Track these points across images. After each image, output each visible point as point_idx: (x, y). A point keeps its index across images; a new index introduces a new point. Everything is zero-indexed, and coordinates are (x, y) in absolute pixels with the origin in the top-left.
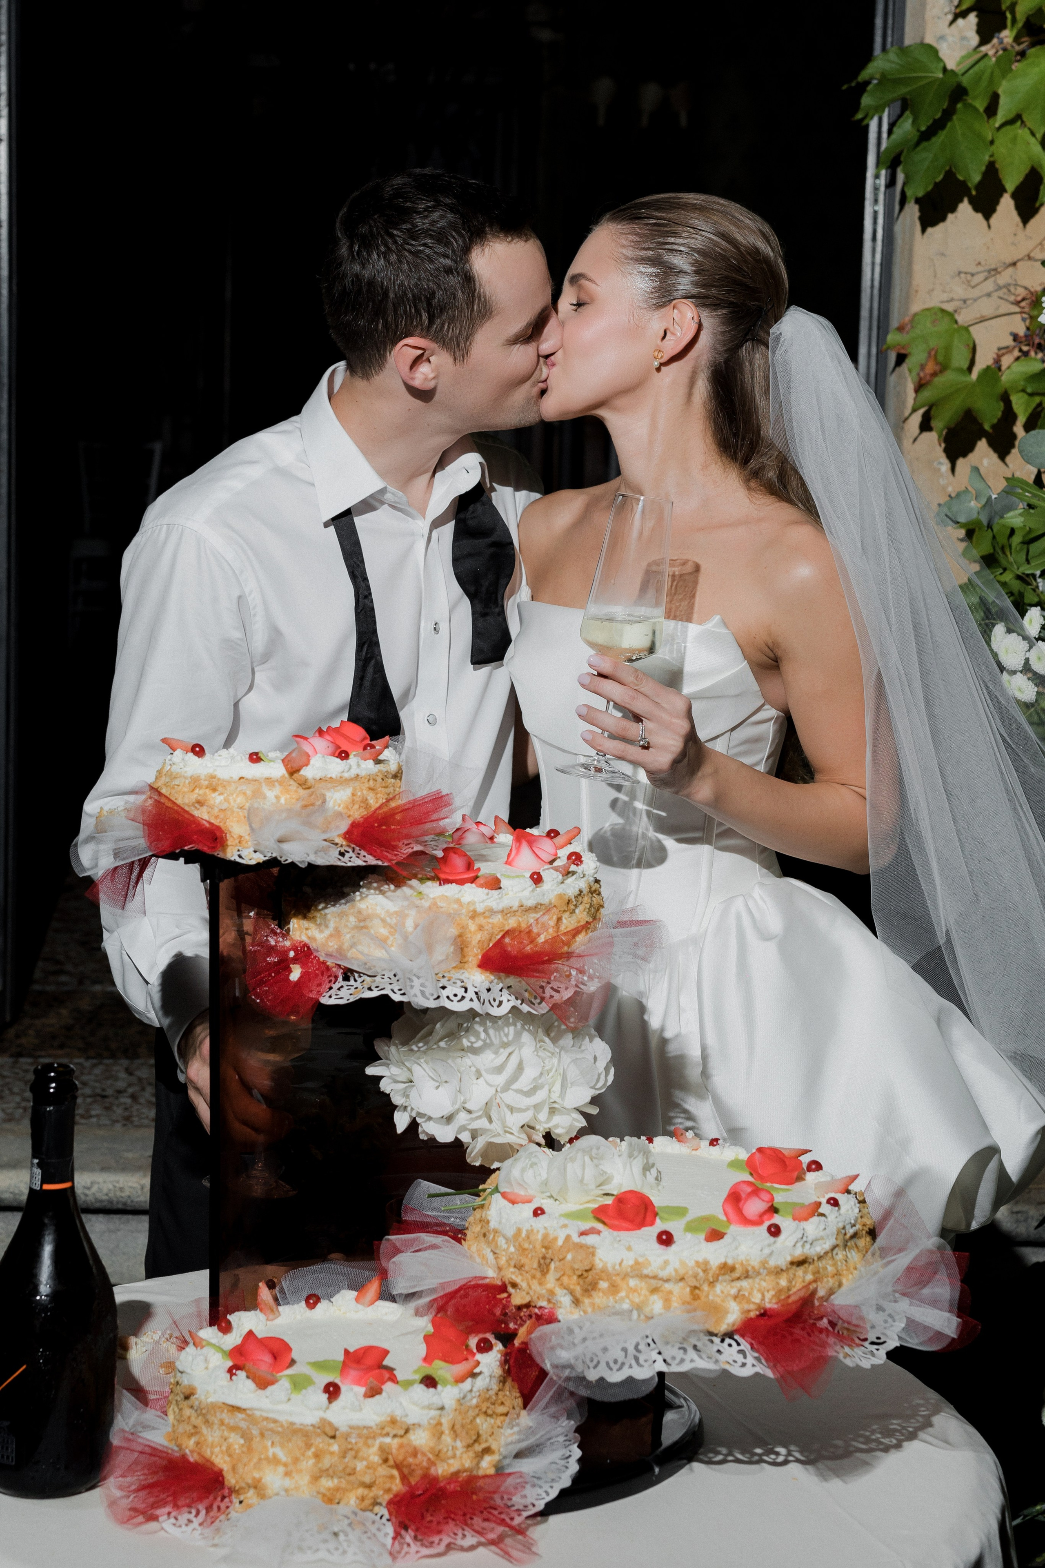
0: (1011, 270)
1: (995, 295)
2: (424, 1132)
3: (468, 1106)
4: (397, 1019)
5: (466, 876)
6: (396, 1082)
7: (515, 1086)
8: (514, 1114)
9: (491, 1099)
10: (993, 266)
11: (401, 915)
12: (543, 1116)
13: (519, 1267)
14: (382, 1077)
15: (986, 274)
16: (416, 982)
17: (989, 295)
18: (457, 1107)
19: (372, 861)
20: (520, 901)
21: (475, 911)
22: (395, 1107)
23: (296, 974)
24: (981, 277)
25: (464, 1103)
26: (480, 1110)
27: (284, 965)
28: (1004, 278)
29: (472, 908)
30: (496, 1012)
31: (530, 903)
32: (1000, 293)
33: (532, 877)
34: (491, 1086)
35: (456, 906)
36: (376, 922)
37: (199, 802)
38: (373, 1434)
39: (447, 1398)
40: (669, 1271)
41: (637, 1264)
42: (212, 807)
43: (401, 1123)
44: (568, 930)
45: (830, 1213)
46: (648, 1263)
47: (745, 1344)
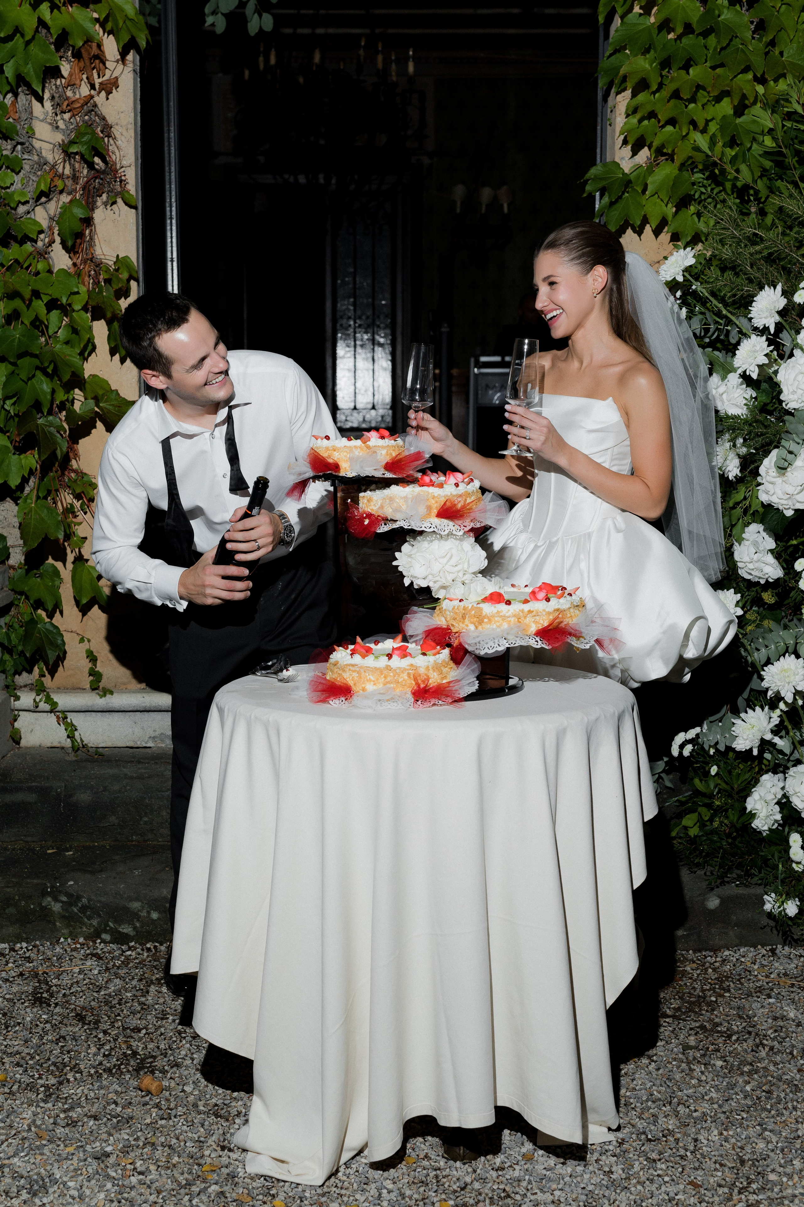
2: (415, 584)
3: (433, 572)
5: (429, 485)
6: (404, 566)
7: (449, 563)
9: (440, 569)
11: (406, 497)
12: (460, 574)
13: (454, 619)
14: (399, 565)
16: (414, 522)
19: (394, 476)
20: (451, 492)
21: (433, 495)
22: (404, 576)
23: (366, 522)
25: (430, 571)
26: (437, 573)
27: (361, 520)
30: (443, 532)
31: (454, 493)
34: (441, 564)
35: (426, 494)
37: (329, 455)
38: (405, 669)
39: (431, 659)
40: (510, 613)
41: (498, 612)
42: (334, 457)
43: (407, 582)
44: (469, 504)
45: (569, 597)
46: (502, 611)
47: (538, 639)
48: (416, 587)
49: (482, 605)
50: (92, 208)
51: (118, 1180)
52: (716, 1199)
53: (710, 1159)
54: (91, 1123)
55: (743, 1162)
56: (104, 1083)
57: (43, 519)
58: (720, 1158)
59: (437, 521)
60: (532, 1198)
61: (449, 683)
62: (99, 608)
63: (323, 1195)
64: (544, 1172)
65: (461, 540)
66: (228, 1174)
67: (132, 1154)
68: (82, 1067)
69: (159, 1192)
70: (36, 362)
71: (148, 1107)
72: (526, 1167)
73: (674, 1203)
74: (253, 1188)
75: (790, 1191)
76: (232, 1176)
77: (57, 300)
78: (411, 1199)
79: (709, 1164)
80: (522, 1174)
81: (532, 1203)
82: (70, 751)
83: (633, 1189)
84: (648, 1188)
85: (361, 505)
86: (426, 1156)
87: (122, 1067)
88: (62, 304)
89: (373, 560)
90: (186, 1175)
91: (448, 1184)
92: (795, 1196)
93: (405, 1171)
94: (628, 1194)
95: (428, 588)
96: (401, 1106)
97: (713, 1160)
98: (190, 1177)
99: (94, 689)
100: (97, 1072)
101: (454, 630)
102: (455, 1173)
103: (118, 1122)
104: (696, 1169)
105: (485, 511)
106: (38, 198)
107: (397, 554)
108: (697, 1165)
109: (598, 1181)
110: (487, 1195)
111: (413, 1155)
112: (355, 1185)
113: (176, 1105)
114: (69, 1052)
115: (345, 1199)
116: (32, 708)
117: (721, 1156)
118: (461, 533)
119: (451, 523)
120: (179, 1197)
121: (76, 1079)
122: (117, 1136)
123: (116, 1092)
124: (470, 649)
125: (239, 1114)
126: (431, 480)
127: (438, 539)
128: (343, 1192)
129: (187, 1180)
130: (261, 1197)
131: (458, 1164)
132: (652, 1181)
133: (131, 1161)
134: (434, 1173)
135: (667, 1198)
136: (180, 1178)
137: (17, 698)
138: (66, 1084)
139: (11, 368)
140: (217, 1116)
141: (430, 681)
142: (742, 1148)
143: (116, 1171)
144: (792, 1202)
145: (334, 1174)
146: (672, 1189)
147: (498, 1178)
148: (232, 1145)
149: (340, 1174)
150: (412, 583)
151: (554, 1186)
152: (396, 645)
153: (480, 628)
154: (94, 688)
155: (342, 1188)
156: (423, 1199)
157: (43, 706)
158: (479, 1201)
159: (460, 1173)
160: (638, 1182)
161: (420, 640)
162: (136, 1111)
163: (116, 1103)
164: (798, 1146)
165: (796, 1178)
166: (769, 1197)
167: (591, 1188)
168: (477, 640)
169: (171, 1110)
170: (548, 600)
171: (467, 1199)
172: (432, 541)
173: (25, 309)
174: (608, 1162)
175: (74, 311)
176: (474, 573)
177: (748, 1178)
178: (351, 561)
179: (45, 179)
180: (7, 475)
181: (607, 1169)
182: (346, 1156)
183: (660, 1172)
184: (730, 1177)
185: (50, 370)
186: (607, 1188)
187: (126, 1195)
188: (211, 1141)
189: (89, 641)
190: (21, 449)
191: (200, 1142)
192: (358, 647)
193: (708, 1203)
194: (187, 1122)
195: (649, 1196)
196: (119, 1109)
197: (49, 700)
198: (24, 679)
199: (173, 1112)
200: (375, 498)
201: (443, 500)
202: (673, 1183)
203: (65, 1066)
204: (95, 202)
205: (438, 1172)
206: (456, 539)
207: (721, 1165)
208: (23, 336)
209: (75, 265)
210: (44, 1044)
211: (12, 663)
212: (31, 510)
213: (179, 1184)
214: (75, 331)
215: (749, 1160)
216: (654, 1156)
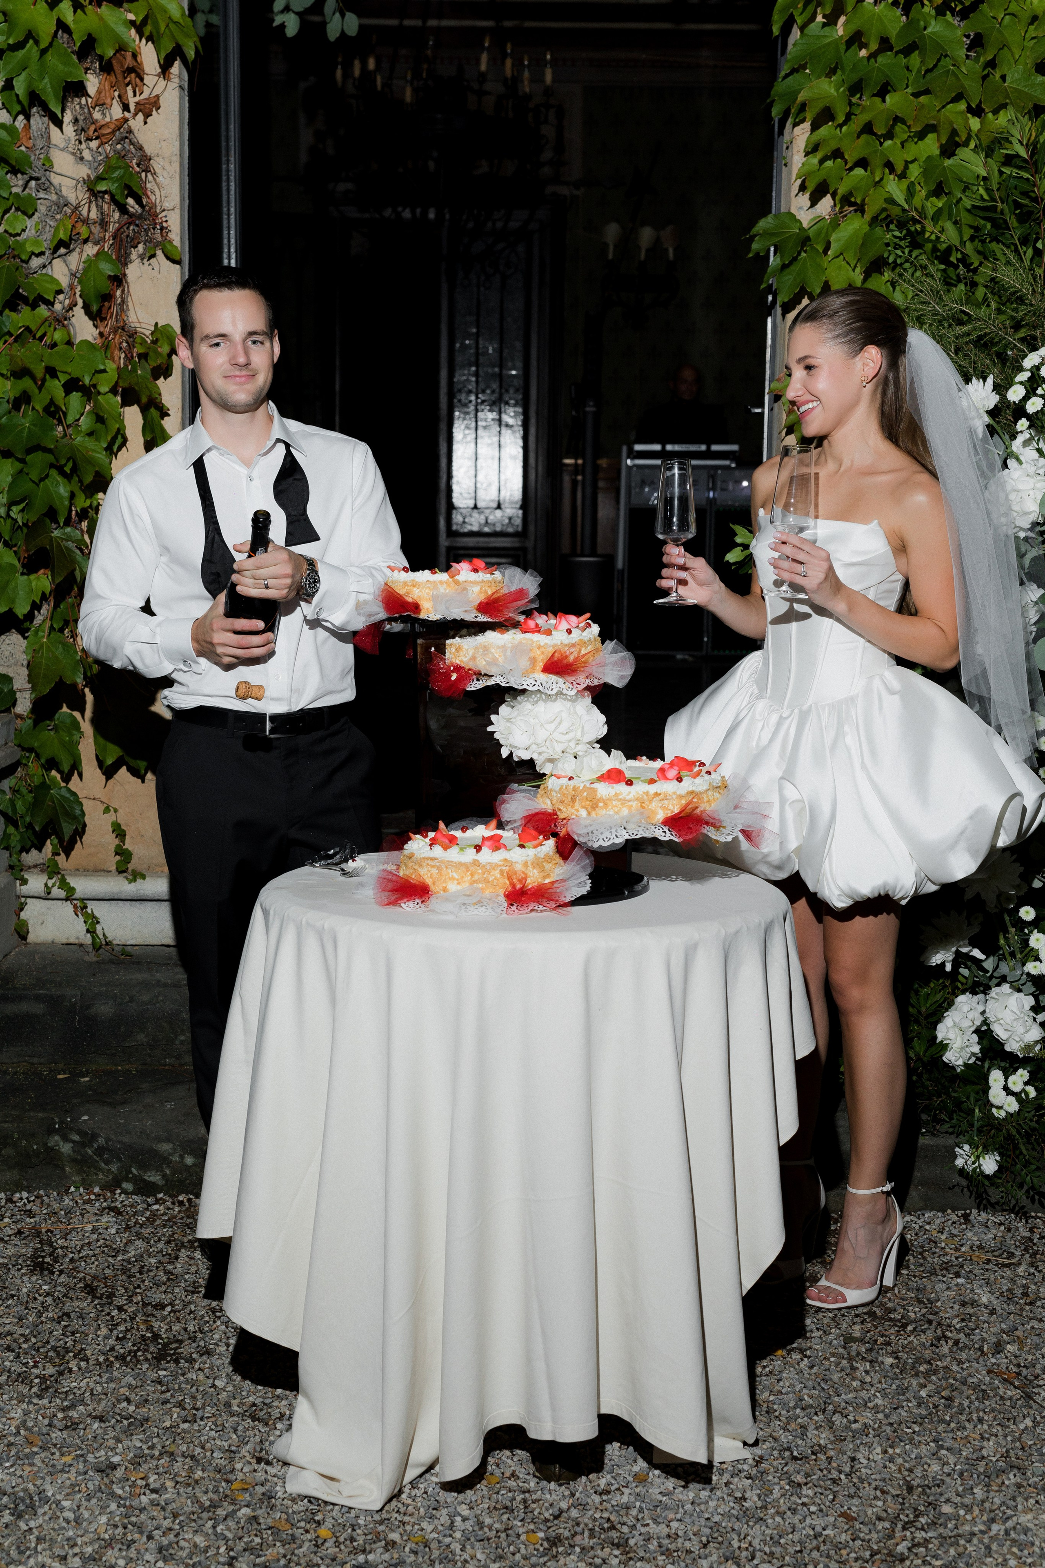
2: (516, 756)
3: (538, 740)
5: (535, 629)
6: (502, 733)
7: (559, 730)
8: (560, 743)
9: (548, 737)
11: (504, 647)
12: (572, 744)
13: (562, 802)
14: (495, 732)
16: (514, 678)
19: (489, 619)
20: (561, 641)
21: (540, 644)
22: (502, 746)
23: (454, 677)
25: (535, 740)
26: (542, 743)
27: (448, 674)
30: (550, 691)
31: (566, 642)
33: (567, 631)
34: (548, 731)
35: (531, 642)
37: (407, 593)
38: (497, 865)
39: (530, 853)
40: (631, 796)
41: (616, 794)
42: (414, 595)
43: (505, 753)
44: (584, 655)
45: (707, 777)
46: (621, 793)
47: (666, 829)
48: (516, 759)
49: (595, 785)
50: (124, 260)
51: (125, 1499)
52: (874, 1536)
53: (870, 1484)
54: (96, 1425)
55: (910, 1489)
56: (116, 1374)
57: (57, 658)
58: (881, 1484)
59: (543, 677)
60: (643, 1530)
61: (553, 883)
62: (128, 770)
63: (381, 1523)
64: (660, 1497)
65: (574, 701)
66: (263, 1494)
67: (145, 1467)
68: (89, 1353)
69: (175, 1516)
70: (50, 458)
71: (169, 1406)
72: (637, 1490)
73: (821, 1539)
74: (294, 1512)
75: (967, 1528)
76: (269, 1496)
77: (78, 380)
78: (490, 1529)
79: (868, 1491)
80: (632, 1499)
81: (642, 1538)
82: (90, 949)
83: (770, 1521)
84: (789, 1521)
85: (447, 655)
86: (513, 1475)
87: (139, 1353)
88: (84, 385)
89: (462, 723)
90: (211, 1495)
91: (538, 1510)
92: (973, 1534)
93: (485, 1492)
94: (763, 1528)
95: (532, 760)
96: (481, 1412)
97: (873, 1485)
98: (215, 1497)
99: (120, 872)
100: (107, 1359)
101: (561, 816)
102: (548, 1496)
103: (130, 1425)
104: (851, 1496)
105: (603, 665)
106: (56, 249)
107: (493, 717)
108: (852, 1491)
109: (727, 1509)
110: (586, 1525)
111: (497, 1472)
112: (422, 1510)
113: (204, 1404)
114: (73, 1334)
115: (408, 1528)
116: (43, 894)
117: (884, 1480)
118: (574, 692)
119: (561, 680)
120: (200, 1522)
121: (80, 1369)
122: (127, 1443)
123: (130, 1386)
124: (581, 840)
125: (282, 1417)
126: (537, 625)
127: (545, 701)
128: (407, 1519)
129: (211, 1500)
130: (302, 1524)
131: (553, 1485)
132: (794, 1511)
133: (142, 1475)
134: (522, 1496)
135: (812, 1533)
136: (204, 1499)
137: (24, 882)
138: (67, 1375)
139: (18, 465)
140: (254, 1418)
141: (529, 881)
142: (911, 1470)
143: (123, 1488)
144: (969, 1541)
145: (396, 1496)
146: (819, 1522)
147: (601, 1503)
148: (271, 1457)
149: (404, 1496)
150: (511, 754)
151: (671, 1516)
152: (488, 833)
153: (593, 814)
154: (121, 870)
155: (405, 1514)
156: (506, 1530)
157: (56, 892)
158: (576, 1533)
159: (554, 1497)
160: (777, 1513)
161: (518, 827)
162: (152, 1411)
163: (128, 1400)
164: (982, 1470)
165: (976, 1511)
166: (940, 1535)
167: (717, 1518)
168: (590, 829)
169: (197, 1410)
170: (680, 779)
171: (561, 1531)
172: (536, 702)
173: (37, 391)
174: (740, 1486)
175: (99, 393)
176: (590, 743)
177: (916, 1509)
178: (433, 725)
179: (64, 225)
180: (13, 601)
181: (739, 1495)
182: (411, 1474)
183: (805, 1500)
184: (893, 1507)
185: (67, 469)
186: (738, 1519)
187: (133, 1519)
188: (244, 1452)
189: (116, 811)
190: (31, 567)
191: (231, 1453)
192: (439, 835)
193: (863, 1540)
194: (216, 1426)
195: (790, 1530)
196: (132, 1408)
197: (64, 884)
198: (32, 857)
199: (199, 1414)
200: (465, 647)
201: (551, 650)
202: (820, 1514)
203: (67, 1352)
204: (127, 255)
205: (527, 1495)
206: (566, 699)
207: (883, 1492)
208: (34, 425)
209: (101, 334)
210: (42, 1322)
211: (18, 838)
212: (42, 646)
213: (201, 1505)
214: (100, 419)
215: (919, 1486)
216: (799, 1478)
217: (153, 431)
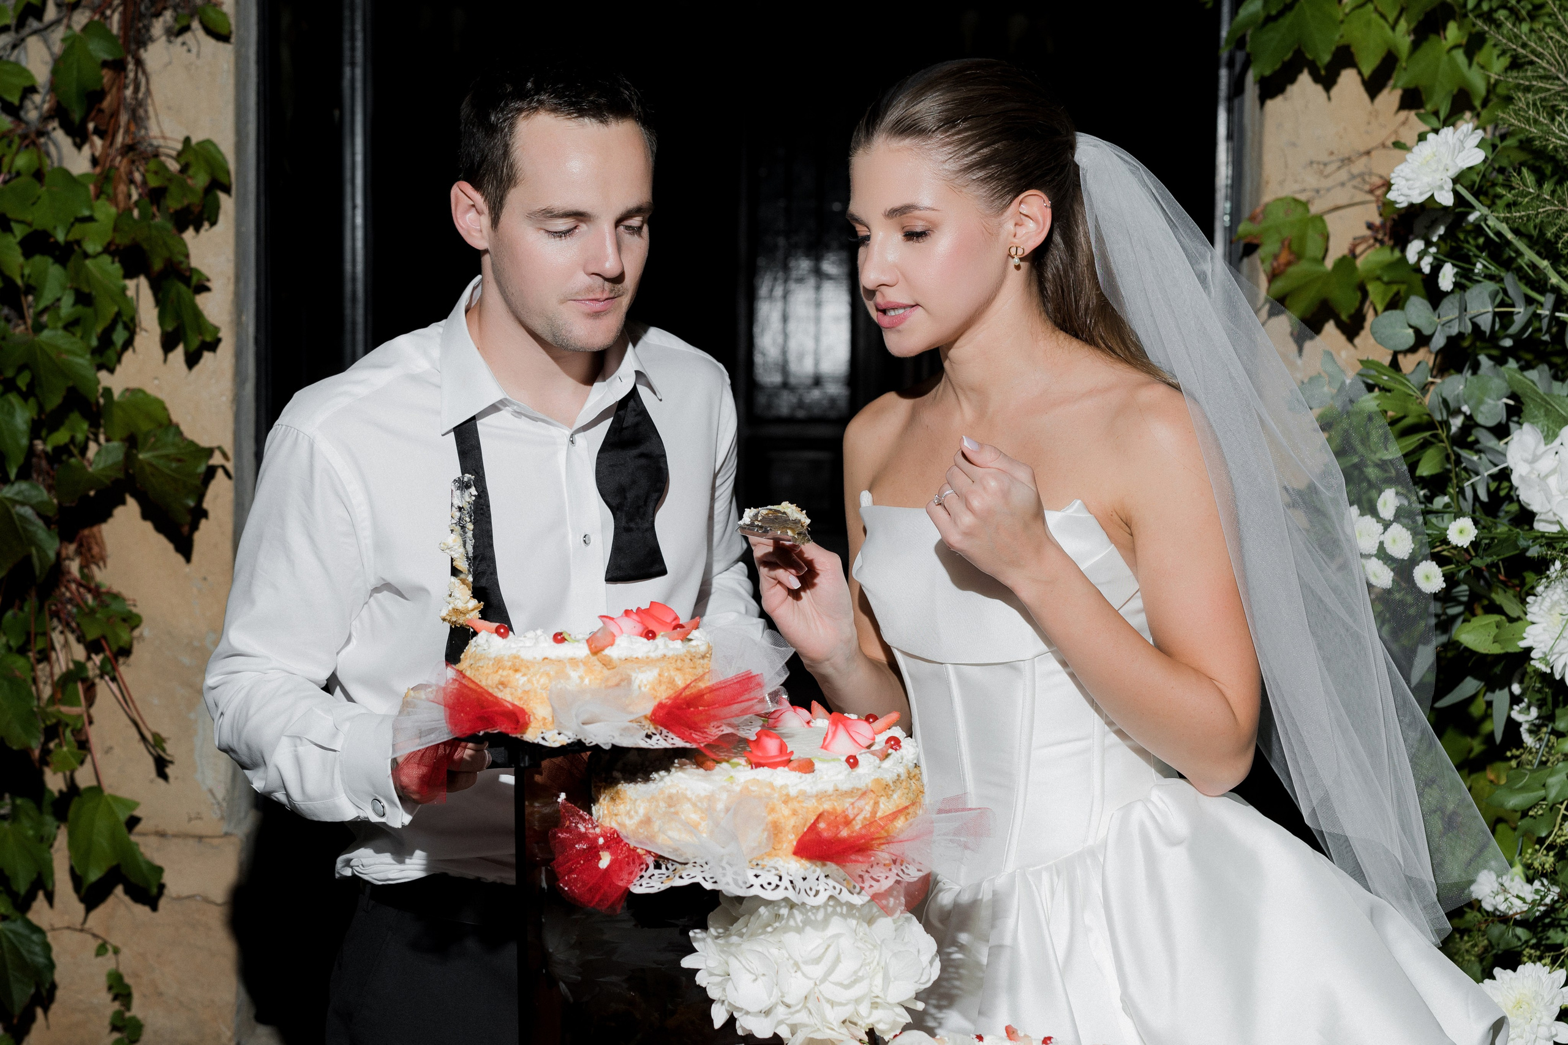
0: (1364, 159)
1: (1349, 185)
2: (741, 1026)
3: (786, 1000)
4: (712, 910)
5: (779, 759)
6: (711, 974)
7: (834, 977)
8: (835, 1008)
9: (810, 993)
10: (1347, 155)
11: (711, 798)
12: (864, 1009)
14: (698, 970)
15: (1339, 164)
16: (730, 871)
17: (1343, 184)
18: (773, 1000)
19: (679, 743)
20: (835, 785)
21: (788, 795)
22: (712, 1001)
23: (605, 861)
24: (1334, 166)
25: (783, 996)
26: (798, 1004)
27: (593, 852)
28: (1359, 166)
29: (784, 793)
30: (811, 901)
31: (846, 787)
32: (1355, 182)
33: (847, 760)
34: (810, 978)
35: (768, 790)
36: (687, 806)
37: (502, 683)
42: (515, 688)
43: (719, 1017)
44: (883, 818)
50: (138, 37)
59: (795, 869)
77: (45, 234)
85: (600, 819)
88: (57, 243)
95: (774, 1040)
106: (24, 21)
119: (836, 874)
126: (784, 743)
150: (732, 1022)
175: (86, 256)
176: (902, 1003)
189: (116, 952)
201: (812, 808)
214: (83, 298)
217: (178, 316)
